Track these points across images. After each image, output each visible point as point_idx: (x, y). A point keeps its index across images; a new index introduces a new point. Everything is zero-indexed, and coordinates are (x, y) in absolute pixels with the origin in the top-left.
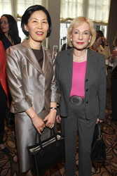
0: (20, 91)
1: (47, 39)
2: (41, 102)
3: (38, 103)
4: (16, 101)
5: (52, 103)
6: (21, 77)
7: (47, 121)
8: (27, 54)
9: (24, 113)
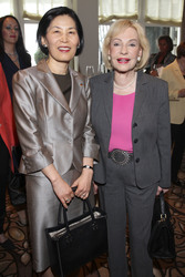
0: (34, 138)
1: (76, 58)
2: (67, 156)
3: (62, 157)
4: (28, 154)
5: (85, 159)
6: (35, 117)
7: (77, 187)
8: (45, 82)
9: (41, 174)
